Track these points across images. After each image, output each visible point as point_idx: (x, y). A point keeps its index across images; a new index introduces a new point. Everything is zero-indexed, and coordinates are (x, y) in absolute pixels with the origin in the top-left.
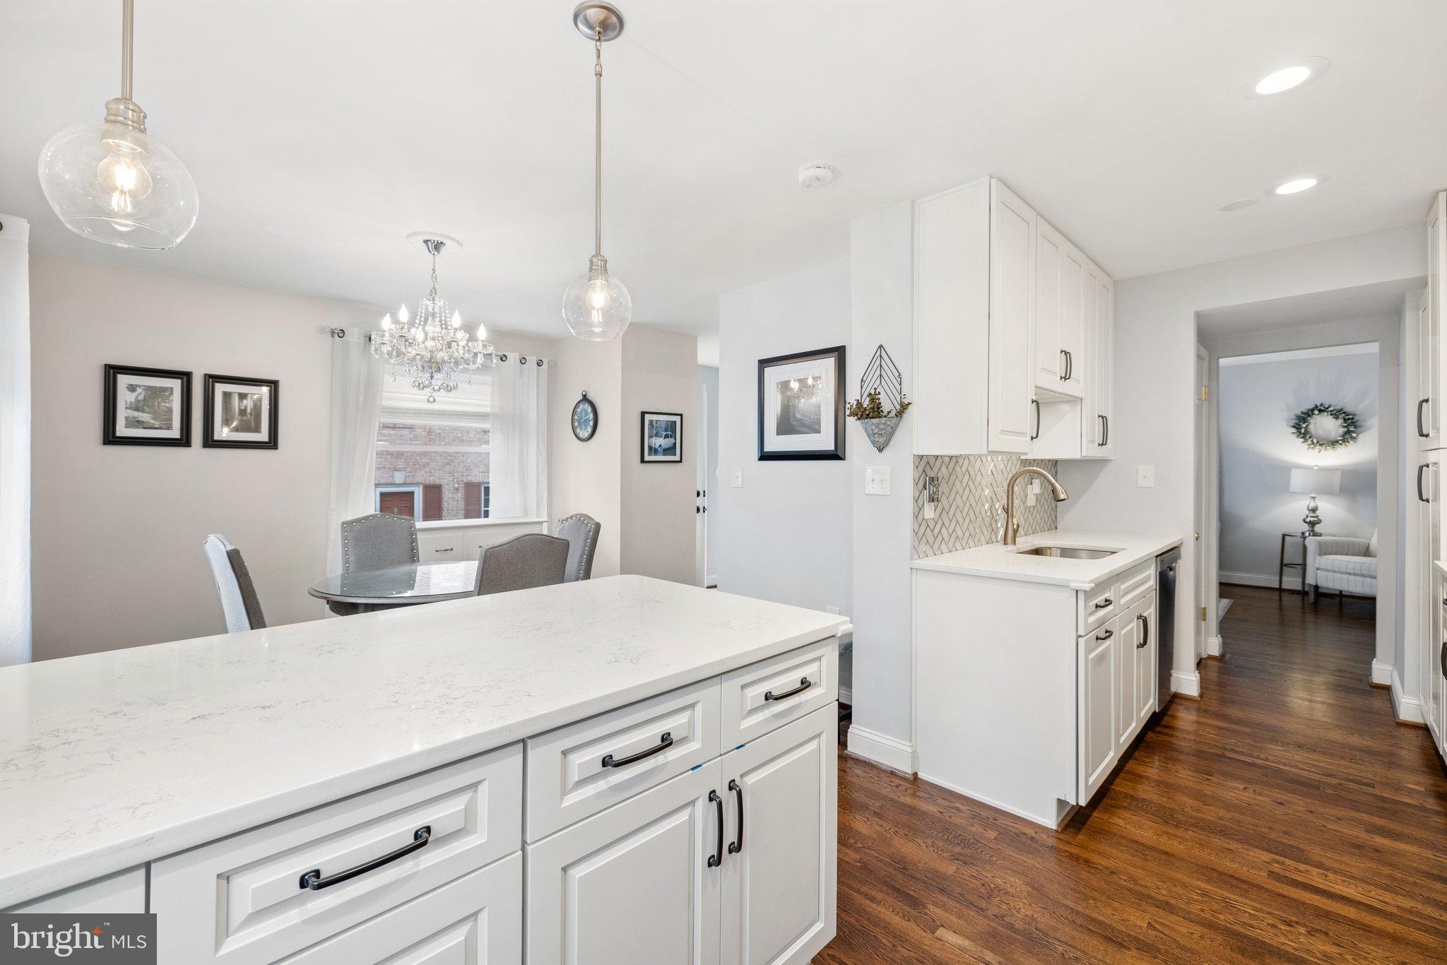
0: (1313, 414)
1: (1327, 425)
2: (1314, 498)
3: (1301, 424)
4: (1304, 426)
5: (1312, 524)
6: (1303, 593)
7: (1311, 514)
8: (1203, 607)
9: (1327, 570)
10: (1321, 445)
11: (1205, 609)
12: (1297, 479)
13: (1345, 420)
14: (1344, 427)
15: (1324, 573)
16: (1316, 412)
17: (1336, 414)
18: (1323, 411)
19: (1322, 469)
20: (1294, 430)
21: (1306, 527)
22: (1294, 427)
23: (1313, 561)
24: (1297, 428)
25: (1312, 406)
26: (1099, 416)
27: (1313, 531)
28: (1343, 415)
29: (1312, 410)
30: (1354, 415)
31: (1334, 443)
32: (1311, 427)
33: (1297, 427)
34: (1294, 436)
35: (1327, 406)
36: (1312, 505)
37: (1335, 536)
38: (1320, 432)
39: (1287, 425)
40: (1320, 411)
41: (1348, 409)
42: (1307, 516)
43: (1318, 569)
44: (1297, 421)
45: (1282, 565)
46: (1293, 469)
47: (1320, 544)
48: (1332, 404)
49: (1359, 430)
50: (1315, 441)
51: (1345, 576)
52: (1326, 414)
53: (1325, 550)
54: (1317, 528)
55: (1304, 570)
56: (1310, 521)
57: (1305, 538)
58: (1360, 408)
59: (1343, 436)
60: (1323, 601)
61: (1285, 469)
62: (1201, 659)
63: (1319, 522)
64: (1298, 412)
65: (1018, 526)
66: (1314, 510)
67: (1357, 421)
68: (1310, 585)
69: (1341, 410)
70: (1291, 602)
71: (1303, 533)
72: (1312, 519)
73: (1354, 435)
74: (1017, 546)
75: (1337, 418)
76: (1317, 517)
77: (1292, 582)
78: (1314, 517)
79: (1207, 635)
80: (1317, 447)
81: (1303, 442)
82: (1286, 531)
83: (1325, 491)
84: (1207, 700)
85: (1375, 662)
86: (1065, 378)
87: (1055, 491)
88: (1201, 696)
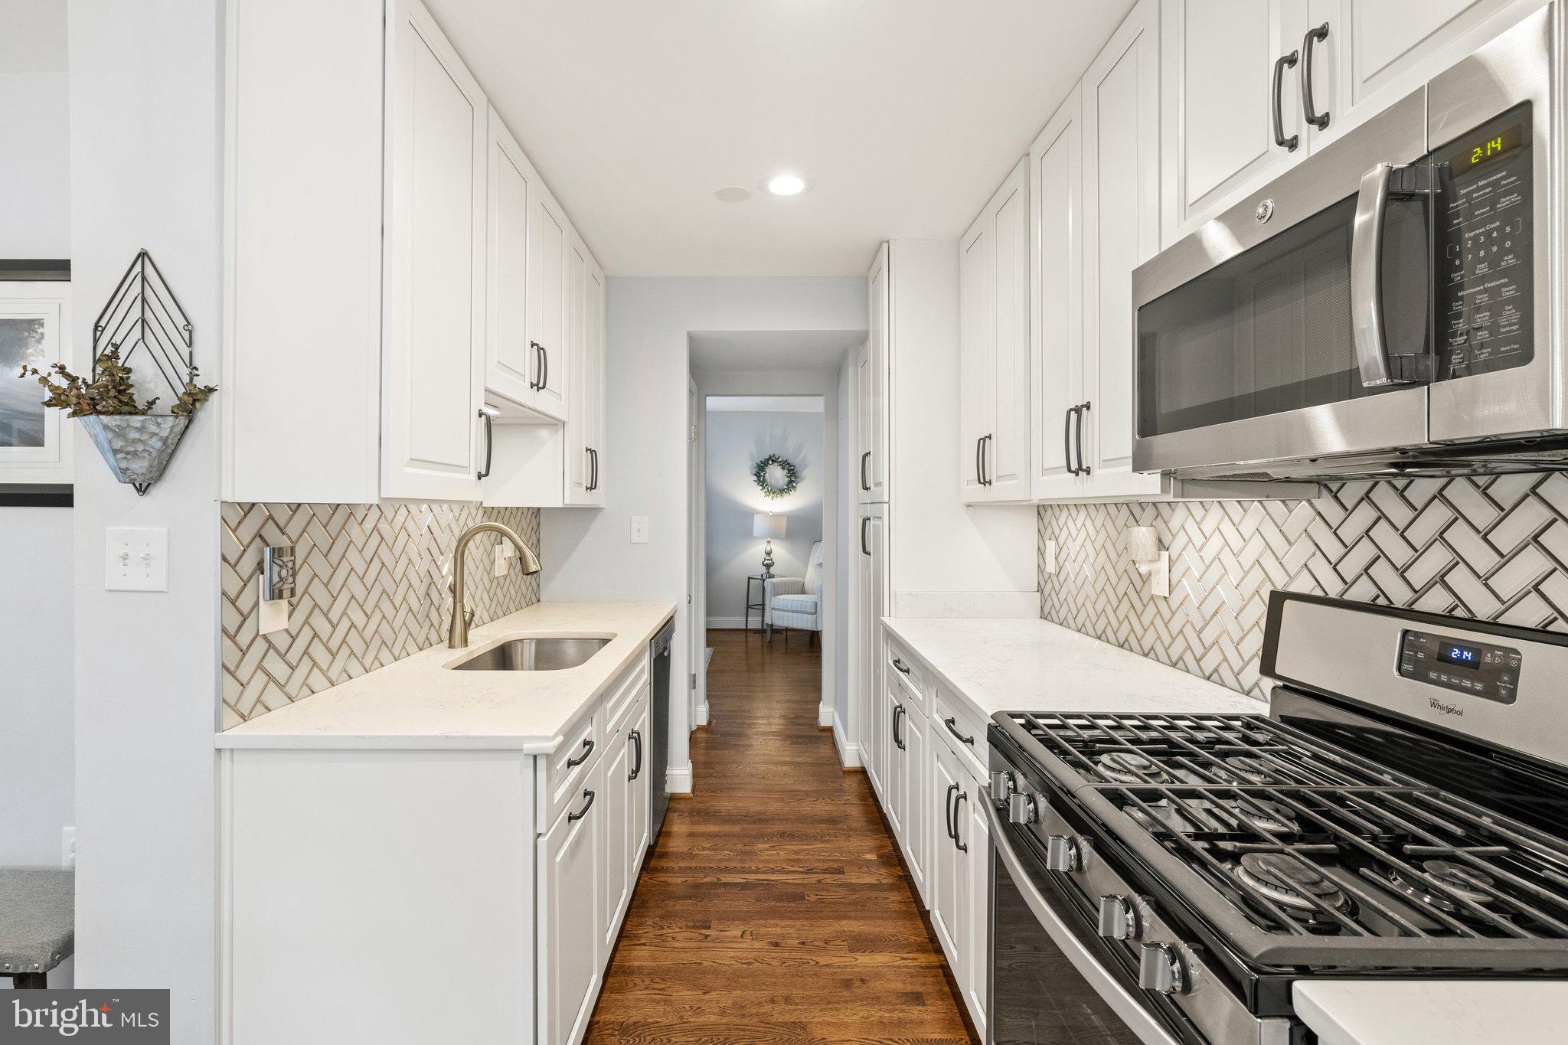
0: (768, 463)
1: (776, 474)
2: (769, 542)
3: (760, 471)
4: (762, 474)
5: (768, 566)
6: (761, 632)
7: (767, 557)
8: (693, 673)
9: (779, 610)
10: (774, 493)
11: (694, 675)
12: (759, 525)
13: (789, 471)
14: (788, 477)
15: (777, 612)
16: (771, 462)
17: (783, 464)
18: (775, 461)
19: (777, 516)
20: (755, 478)
21: (764, 570)
22: (755, 475)
23: (770, 601)
25: (767, 456)
26: (587, 450)
27: (769, 573)
28: (788, 465)
29: (768, 460)
30: (794, 466)
31: (782, 491)
32: (767, 475)
33: (758, 475)
34: (756, 484)
35: (777, 457)
36: (768, 549)
37: (782, 576)
38: (773, 481)
39: (751, 473)
40: (773, 461)
41: (790, 461)
42: (765, 559)
43: (773, 609)
44: (757, 470)
45: (748, 607)
46: (755, 515)
47: (774, 585)
48: (781, 455)
49: (798, 480)
50: (770, 489)
51: (790, 614)
52: (776, 464)
53: (779, 590)
54: (772, 570)
55: (763, 610)
56: (767, 564)
57: (764, 581)
58: (798, 460)
59: (788, 485)
60: (777, 637)
61: (749, 515)
62: (692, 732)
63: (772, 564)
64: (758, 461)
65: (473, 614)
66: (769, 554)
67: (797, 471)
68: (767, 624)
69: (786, 461)
70: (755, 641)
71: (762, 575)
73: (794, 484)
74: (471, 647)
75: (783, 468)
76: (771, 559)
77: (754, 622)
78: (769, 560)
79: (697, 704)
80: (771, 495)
81: (761, 489)
82: (750, 575)
83: (774, 535)
84: (699, 794)
85: (821, 705)
86: (538, 386)
87: (523, 559)
88: (694, 790)
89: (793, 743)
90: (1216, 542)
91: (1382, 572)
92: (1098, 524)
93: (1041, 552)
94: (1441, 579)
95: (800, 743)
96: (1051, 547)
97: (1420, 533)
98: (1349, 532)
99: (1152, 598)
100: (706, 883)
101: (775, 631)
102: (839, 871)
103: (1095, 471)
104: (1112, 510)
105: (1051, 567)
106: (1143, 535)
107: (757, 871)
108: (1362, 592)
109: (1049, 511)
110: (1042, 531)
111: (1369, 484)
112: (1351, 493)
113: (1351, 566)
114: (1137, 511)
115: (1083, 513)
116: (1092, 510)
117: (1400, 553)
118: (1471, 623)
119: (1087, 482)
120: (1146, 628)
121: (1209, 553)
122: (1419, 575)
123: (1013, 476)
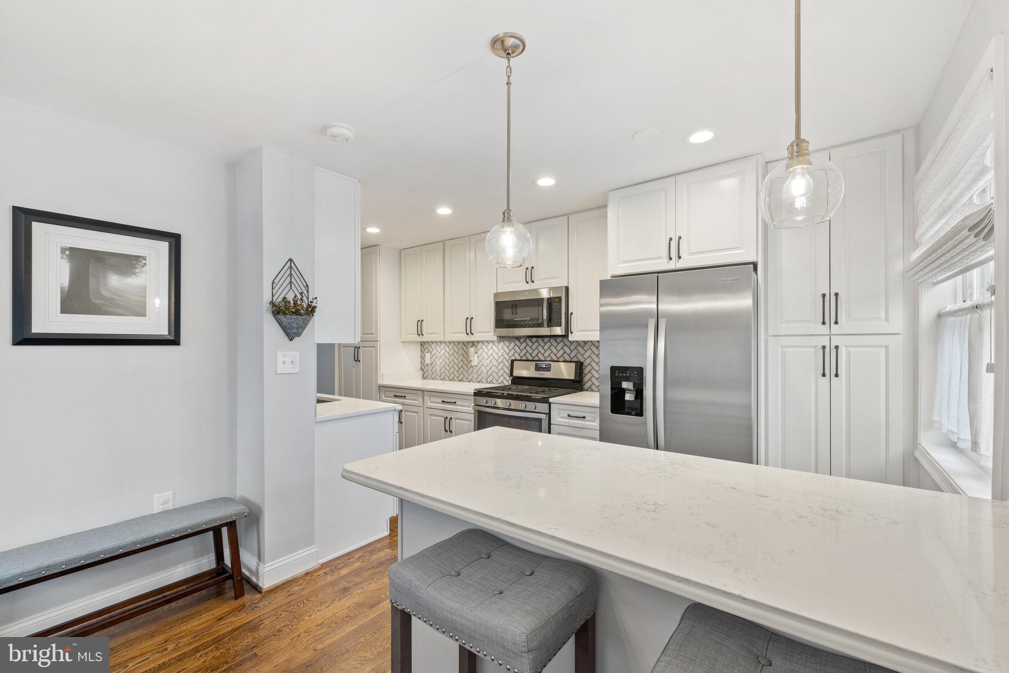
90: (491, 351)
91: (528, 355)
92: (450, 347)
93: (423, 357)
94: (537, 355)
96: (428, 356)
97: (534, 348)
98: (522, 348)
99: (471, 366)
104: (457, 344)
105: (428, 361)
106: (472, 350)
108: (524, 358)
109: (427, 344)
110: (423, 351)
111: (525, 339)
112: (522, 340)
113: (522, 355)
114: (466, 344)
115: (444, 345)
116: (448, 344)
117: (530, 351)
118: (541, 361)
119: (471, 336)
120: (469, 374)
121: (489, 353)
122: (533, 355)
123: (436, 333)
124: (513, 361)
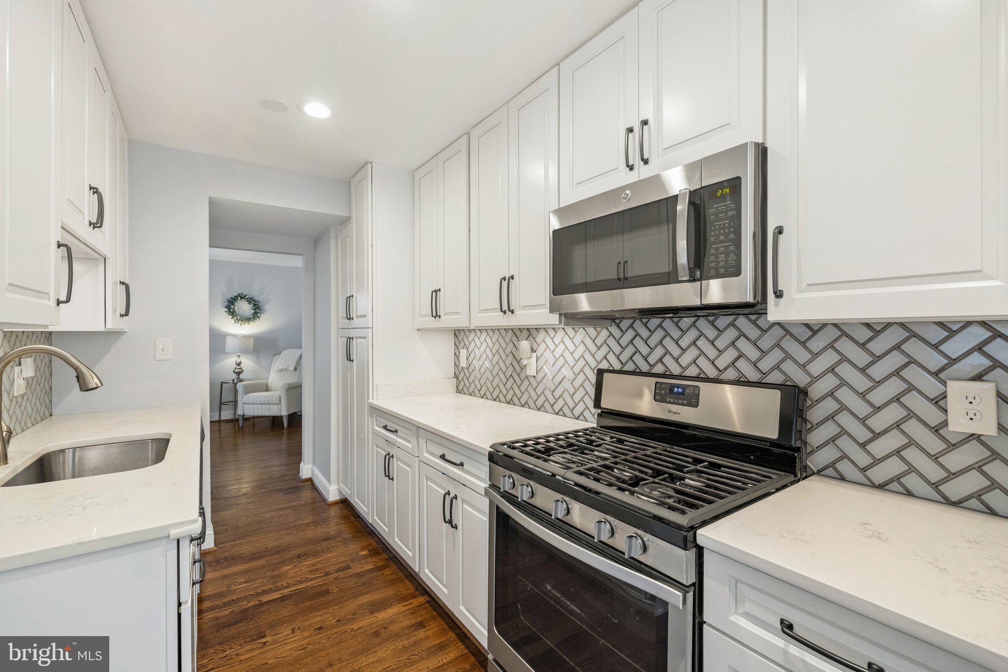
0: (237, 300)
1: (244, 307)
2: (239, 356)
3: (230, 306)
4: (232, 307)
5: (238, 374)
6: (234, 421)
7: (238, 367)
9: (250, 404)
10: (242, 320)
12: (230, 344)
13: (255, 305)
14: (254, 309)
15: (248, 406)
16: (239, 299)
17: (251, 300)
18: (243, 298)
19: (244, 337)
20: (226, 310)
21: (235, 376)
22: (226, 307)
23: (242, 398)
24: (228, 309)
25: (236, 294)
27: (239, 378)
28: (253, 302)
29: (237, 297)
30: (258, 302)
31: (248, 320)
32: (236, 308)
33: (228, 307)
34: (227, 314)
35: (245, 295)
36: (238, 361)
37: (250, 380)
38: (241, 312)
39: (222, 306)
40: (241, 298)
41: (256, 298)
42: (236, 369)
43: (244, 404)
44: (227, 303)
45: (221, 404)
46: (227, 337)
47: (244, 387)
48: (248, 294)
49: (261, 312)
50: (239, 318)
51: (260, 406)
52: (244, 300)
53: (249, 390)
54: (242, 376)
55: (236, 405)
56: (237, 372)
57: (236, 384)
58: (261, 298)
59: (253, 315)
60: (247, 423)
61: (223, 337)
63: (242, 372)
64: (229, 297)
65: (11, 433)
66: (239, 364)
67: (260, 306)
68: (239, 415)
69: (252, 298)
71: (233, 380)
72: (238, 370)
73: (259, 315)
74: (12, 463)
75: (250, 303)
76: (241, 369)
77: (227, 414)
80: (240, 322)
81: (232, 318)
82: (223, 380)
83: (245, 351)
84: (221, 546)
85: (302, 464)
86: (97, 224)
87: (80, 376)
88: (216, 545)
89: (285, 494)
90: (561, 348)
91: (638, 358)
92: (494, 340)
93: (457, 356)
94: (661, 360)
95: (290, 493)
96: (463, 353)
97: (653, 341)
98: (624, 341)
99: (527, 377)
100: (250, 607)
101: (246, 419)
102: (348, 568)
103: (517, 312)
104: (503, 332)
105: (463, 363)
106: (525, 345)
107: (288, 586)
108: (630, 367)
109: (462, 333)
110: (457, 345)
111: (632, 321)
112: (625, 324)
113: (624, 357)
114: (518, 333)
115: (484, 334)
116: (491, 333)
117: (645, 350)
118: (672, 376)
119: (511, 317)
120: (523, 392)
121: (558, 353)
122: (652, 359)
123: (457, 313)
124: (600, 373)
